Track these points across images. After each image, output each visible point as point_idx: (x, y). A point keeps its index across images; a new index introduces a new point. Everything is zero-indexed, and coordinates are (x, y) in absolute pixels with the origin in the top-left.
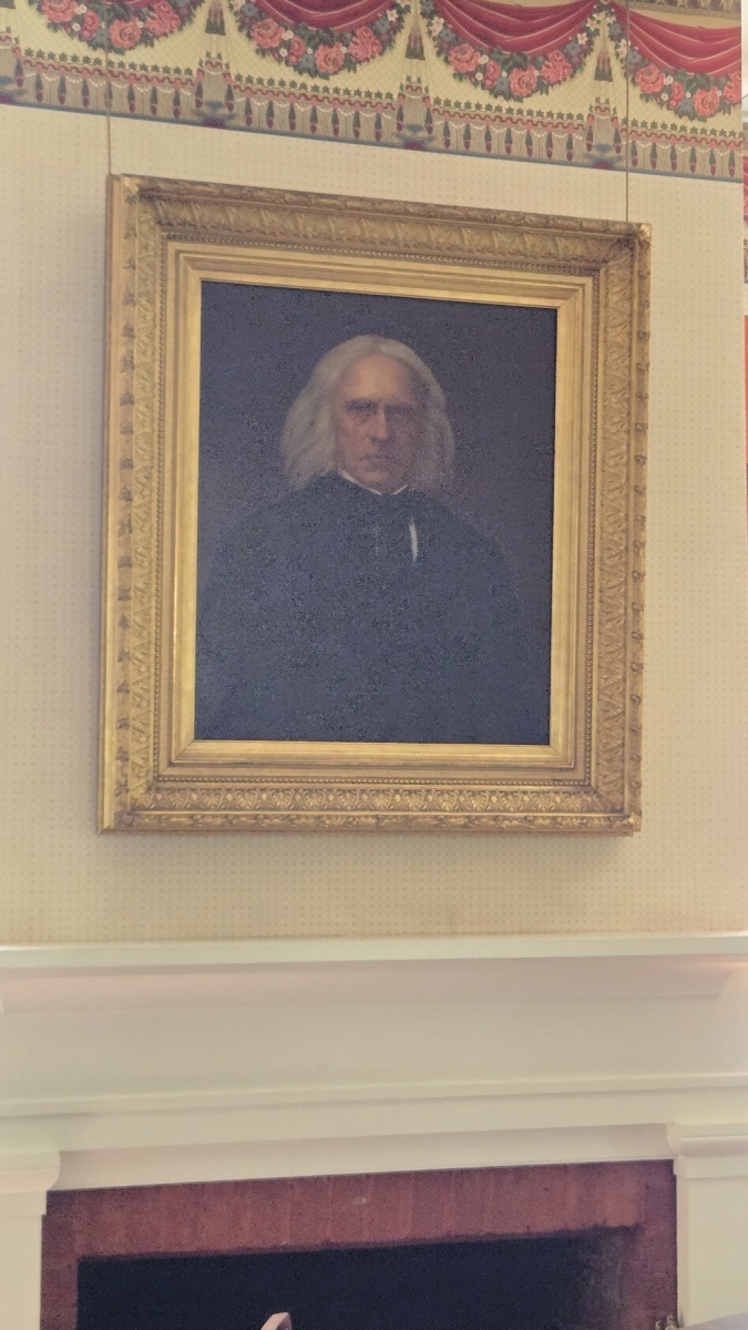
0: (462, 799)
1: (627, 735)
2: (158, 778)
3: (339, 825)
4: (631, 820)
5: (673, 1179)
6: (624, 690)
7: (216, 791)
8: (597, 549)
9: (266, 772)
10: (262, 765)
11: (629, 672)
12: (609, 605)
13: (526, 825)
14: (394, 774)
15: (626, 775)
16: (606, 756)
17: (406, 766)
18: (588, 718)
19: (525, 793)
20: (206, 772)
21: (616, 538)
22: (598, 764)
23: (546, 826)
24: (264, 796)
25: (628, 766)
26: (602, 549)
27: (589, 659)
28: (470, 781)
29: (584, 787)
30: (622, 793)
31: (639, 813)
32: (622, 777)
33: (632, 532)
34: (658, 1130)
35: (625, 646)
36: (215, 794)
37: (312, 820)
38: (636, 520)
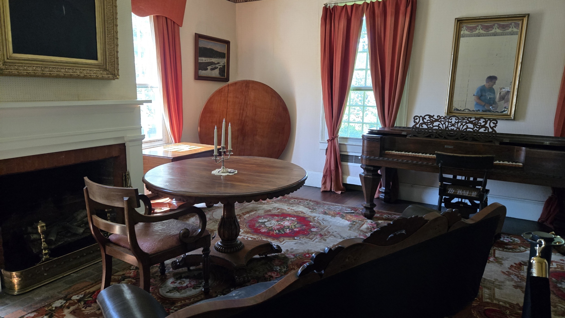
0: (81, 71)
1: (116, 59)
2: (5, 62)
3: (55, 75)
4: (118, 77)
5: (125, 146)
6: (114, 49)
7: (22, 66)
8: (106, 18)
9: (33, 62)
10: (32, 61)
11: (115, 46)
12: (109, 31)
13: (97, 77)
14: (64, 64)
15: (116, 68)
16: (110, 63)
17: (67, 63)
18: (106, 55)
19: (94, 70)
20: (17, 61)
21: (110, 16)
22: (108, 65)
23: (101, 78)
24: (34, 68)
25: (116, 65)
26: (107, 18)
27: (105, 42)
28: (82, 67)
29: (105, 70)
30: (115, 71)
31: (119, 76)
32: (115, 68)
33: (114, 15)
34: (123, 138)
35: (114, 40)
36: (22, 67)
37: (49, 74)
38: (115, 13)
